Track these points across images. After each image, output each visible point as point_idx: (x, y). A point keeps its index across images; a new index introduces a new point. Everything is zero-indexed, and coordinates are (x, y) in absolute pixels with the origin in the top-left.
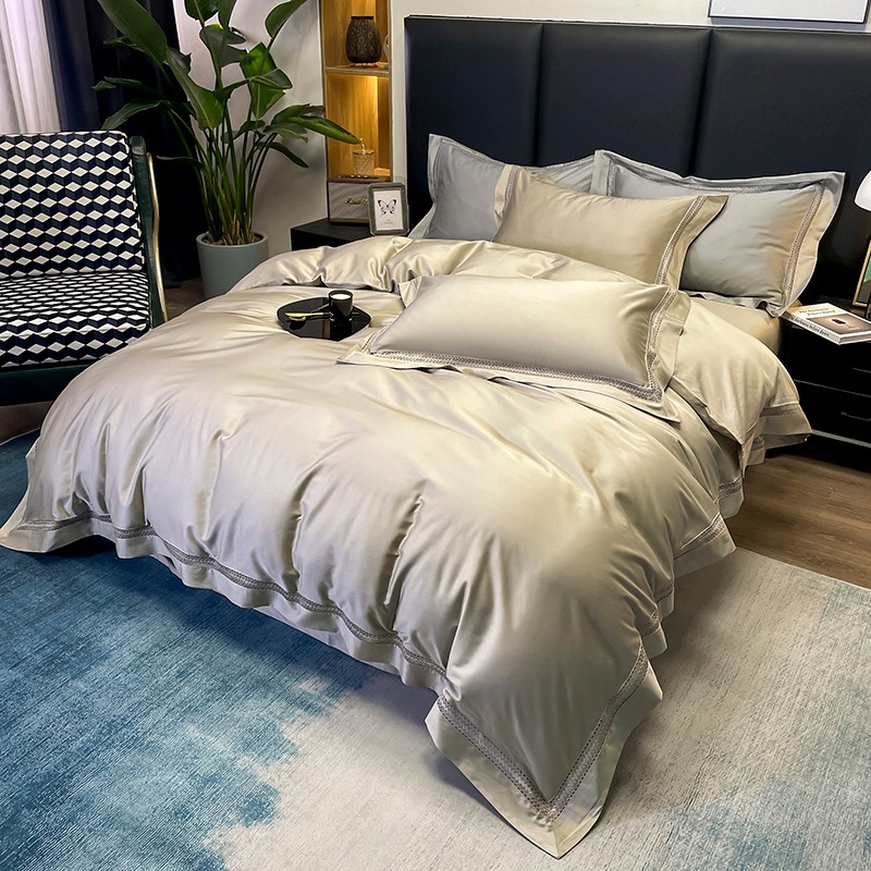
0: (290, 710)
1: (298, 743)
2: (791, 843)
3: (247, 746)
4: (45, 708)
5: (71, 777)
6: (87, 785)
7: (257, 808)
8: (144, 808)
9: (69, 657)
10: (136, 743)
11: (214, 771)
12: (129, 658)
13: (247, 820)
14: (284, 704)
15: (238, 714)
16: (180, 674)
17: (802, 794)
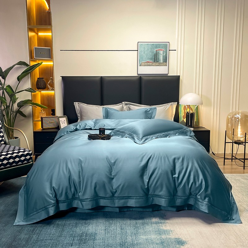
0: (158, 225)
1: (169, 229)
3: (160, 234)
7: (180, 242)
10: (133, 245)
11: (160, 241)
12: (103, 232)
13: (182, 245)
14: (155, 224)
15: (148, 230)
16: (121, 229)
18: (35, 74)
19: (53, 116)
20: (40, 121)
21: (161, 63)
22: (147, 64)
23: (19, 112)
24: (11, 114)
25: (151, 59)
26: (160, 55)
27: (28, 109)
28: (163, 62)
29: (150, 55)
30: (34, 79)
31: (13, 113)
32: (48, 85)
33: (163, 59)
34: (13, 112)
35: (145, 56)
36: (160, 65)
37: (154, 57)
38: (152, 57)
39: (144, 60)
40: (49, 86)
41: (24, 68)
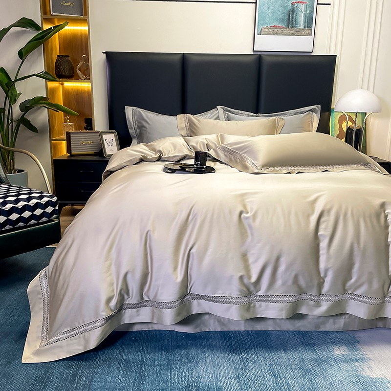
0: (352, 365)
1: (383, 377)
12: (234, 383)
14: (345, 364)
15: (335, 379)
16: (275, 376)
18: (52, 46)
19: (90, 131)
20: (64, 140)
21: (300, 30)
22: (274, 31)
23: (24, 121)
24: (8, 125)
25: (282, 21)
26: (299, 13)
27: (41, 117)
28: (305, 27)
29: (281, 13)
30: (50, 56)
31: (12, 122)
32: (77, 69)
33: (305, 23)
34: (12, 120)
35: (270, 15)
36: (298, 33)
37: (286, 18)
38: (284, 16)
39: (267, 23)
40: (79, 73)
41: (32, 35)
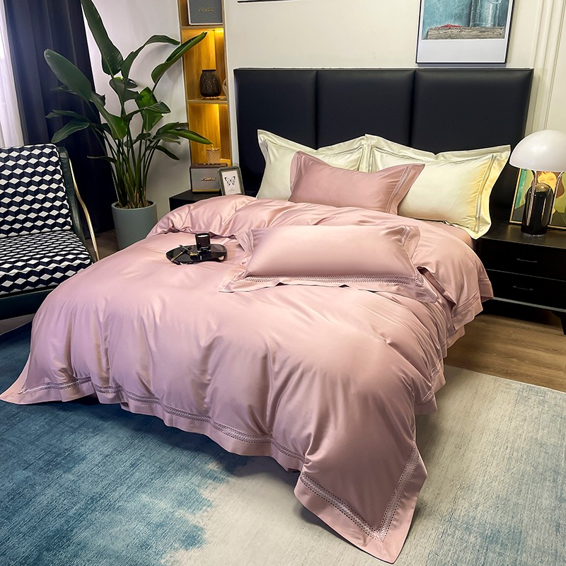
0: (204, 481)
1: (211, 500)
2: (514, 532)
3: (180, 504)
4: (49, 492)
5: (72, 531)
6: (82, 535)
7: (192, 539)
8: (120, 545)
9: (60, 460)
10: (110, 507)
11: (162, 520)
12: (98, 459)
13: (186, 547)
14: (200, 478)
15: (172, 486)
16: (132, 465)
17: (516, 504)
21: (487, 30)
26: (486, 4)
28: (494, 25)
29: (457, 5)
32: (223, 85)
33: (495, 17)
35: (441, 10)
36: (483, 34)
37: (466, 12)
39: (436, 22)
